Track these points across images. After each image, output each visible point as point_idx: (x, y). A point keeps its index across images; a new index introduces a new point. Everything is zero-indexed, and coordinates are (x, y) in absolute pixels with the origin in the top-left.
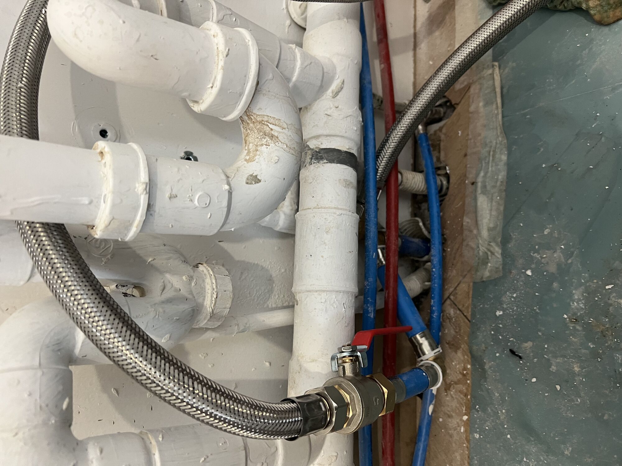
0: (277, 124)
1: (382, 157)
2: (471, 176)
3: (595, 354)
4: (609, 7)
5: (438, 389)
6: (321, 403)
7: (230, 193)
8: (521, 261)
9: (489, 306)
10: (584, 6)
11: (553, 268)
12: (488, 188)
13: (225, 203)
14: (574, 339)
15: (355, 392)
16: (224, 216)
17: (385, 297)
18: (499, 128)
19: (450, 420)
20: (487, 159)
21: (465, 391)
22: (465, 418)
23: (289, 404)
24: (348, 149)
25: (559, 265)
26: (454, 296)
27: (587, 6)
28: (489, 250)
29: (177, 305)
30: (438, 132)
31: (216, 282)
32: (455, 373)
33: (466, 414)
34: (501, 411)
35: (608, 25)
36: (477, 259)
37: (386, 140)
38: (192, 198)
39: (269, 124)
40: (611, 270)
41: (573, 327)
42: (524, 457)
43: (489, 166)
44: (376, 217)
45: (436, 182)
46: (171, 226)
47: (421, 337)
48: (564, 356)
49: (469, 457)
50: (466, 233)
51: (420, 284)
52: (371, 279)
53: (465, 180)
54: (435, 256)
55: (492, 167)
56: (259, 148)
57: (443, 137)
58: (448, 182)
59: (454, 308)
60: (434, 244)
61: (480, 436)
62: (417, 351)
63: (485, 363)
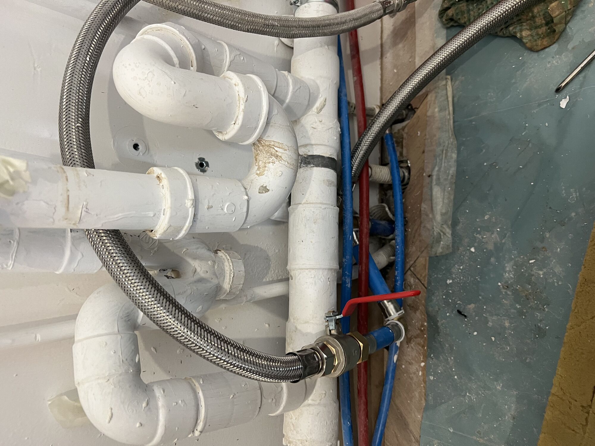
0: (281, 147)
1: (356, 157)
2: (428, 170)
3: (521, 313)
4: (538, 37)
5: (401, 342)
6: (315, 355)
7: (248, 201)
8: (467, 240)
9: (441, 276)
10: (518, 35)
11: (491, 247)
12: (442, 180)
13: (245, 210)
14: (505, 301)
15: (339, 346)
16: (244, 219)
17: (359, 271)
18: (450, 131)
19: (410, 366)
20: (441, 156)
21: (422, 343)
22: (423, 364)
23: (293, 357)
24: (330, 155)
25: (495, 244)
26: (414, 267)
27: (520, 36)
28: (441, 231)
29: (206, 284)
30: (401, 131)
31: (233, 264)
32: (415, 329)
33: (423, 362)
34: (451, 358)
35: (538, 51)
36: (432, 238)
37: (359, 143)
38: (223, 207)
39: (274, 147)
40: (534, 248)
41: (505, 292)
42: (467, 393)
43: (442, 162)
44: (352, 206)
45: (399, 175)
46: (207, 228)
47: (388, 302)
48: (498, 315)
49: (425, 394)
50: (423, 216)
51: (387, 258)
52: (348, 257)
53: (423, 173)
54: (398, 235)
55: (445, 163)
56: (267, 165)
57: (405, 135)
58: (409, 173)
59: (414, 277)
60: (397, 226)
61: (434, 378)
62: (385, 313)
63: (438, 321)
